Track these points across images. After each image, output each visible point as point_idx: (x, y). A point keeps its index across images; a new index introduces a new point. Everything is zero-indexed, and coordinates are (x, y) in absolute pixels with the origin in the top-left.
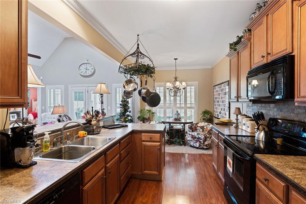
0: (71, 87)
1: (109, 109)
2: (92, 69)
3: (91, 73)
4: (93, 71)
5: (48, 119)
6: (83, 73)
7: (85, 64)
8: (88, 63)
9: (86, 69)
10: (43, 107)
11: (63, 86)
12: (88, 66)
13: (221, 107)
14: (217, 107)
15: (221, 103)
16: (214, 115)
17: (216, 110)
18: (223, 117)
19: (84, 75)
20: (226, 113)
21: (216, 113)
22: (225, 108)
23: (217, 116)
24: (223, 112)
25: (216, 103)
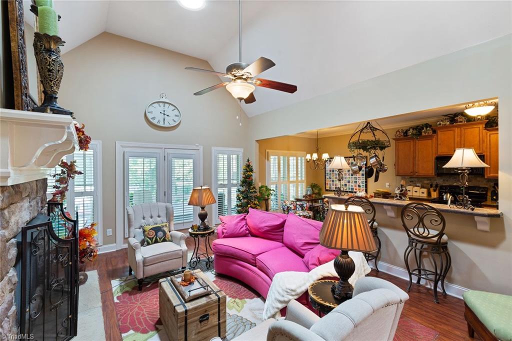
0: (122, 146)
2: (174, 121)
4: (178, 119)
5: (143, 221)
6: (156, 120)
7: (161, 104)
8: (167, 103)
9: (164, 114)
11: (97, 144)
12: (169, 110)
13: (347, 180)
14: (335, 179)
15: (347, 176)
16: (327, 189)
17: (331, 183)
18: (352, 189)
19: (158, 124)
20: (361, 184)
21: (332, 186)
22: (357, 180)
23: (334, 189)
24: (353, 184)
25: (331, 176)
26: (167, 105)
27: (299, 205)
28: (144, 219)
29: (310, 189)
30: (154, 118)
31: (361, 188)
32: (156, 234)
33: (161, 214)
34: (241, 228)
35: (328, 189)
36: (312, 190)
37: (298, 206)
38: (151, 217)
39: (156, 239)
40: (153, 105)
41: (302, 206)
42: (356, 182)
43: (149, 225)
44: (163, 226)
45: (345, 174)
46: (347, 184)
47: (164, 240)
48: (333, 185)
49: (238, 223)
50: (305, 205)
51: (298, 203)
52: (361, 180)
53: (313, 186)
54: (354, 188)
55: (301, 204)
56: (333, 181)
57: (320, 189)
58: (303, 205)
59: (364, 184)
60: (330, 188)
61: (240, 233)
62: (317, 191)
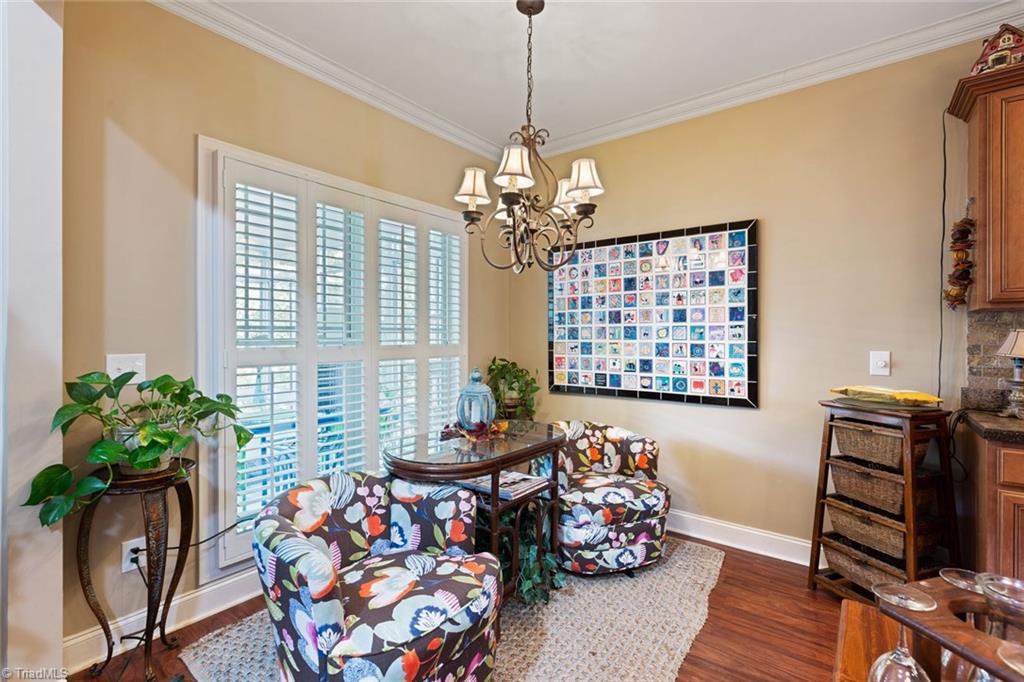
13: (654, 341)
14: (594, 341)
15: (655, 324)
16: (556, 382)
17: (578, 355)
18: (681, 383)
20: (726, 362)
21: (581, 371)
22: (707, 342)
23: (592, 384)
24: (686, 362)
25: (579, 326)
27: (407, 505)
29: (485, 389)
31: (727, 377)
35: (566, 383)
36: (495, 389)
37: (399, 514)
41: (422, 514)
42: (697, 350)
45: (647, 315)
46: (656, 360)
48: (587, 365)
50: (444, 511)
51: (402, 489)
52: (728, 342)
53: (500, 374)
54: (691, 378)
55: (419, 501)
56: (586, 348)
57: (529, 387)
58: (429, 504)
59: (744, 362)
60: (572, 378)
62: (515, 394)
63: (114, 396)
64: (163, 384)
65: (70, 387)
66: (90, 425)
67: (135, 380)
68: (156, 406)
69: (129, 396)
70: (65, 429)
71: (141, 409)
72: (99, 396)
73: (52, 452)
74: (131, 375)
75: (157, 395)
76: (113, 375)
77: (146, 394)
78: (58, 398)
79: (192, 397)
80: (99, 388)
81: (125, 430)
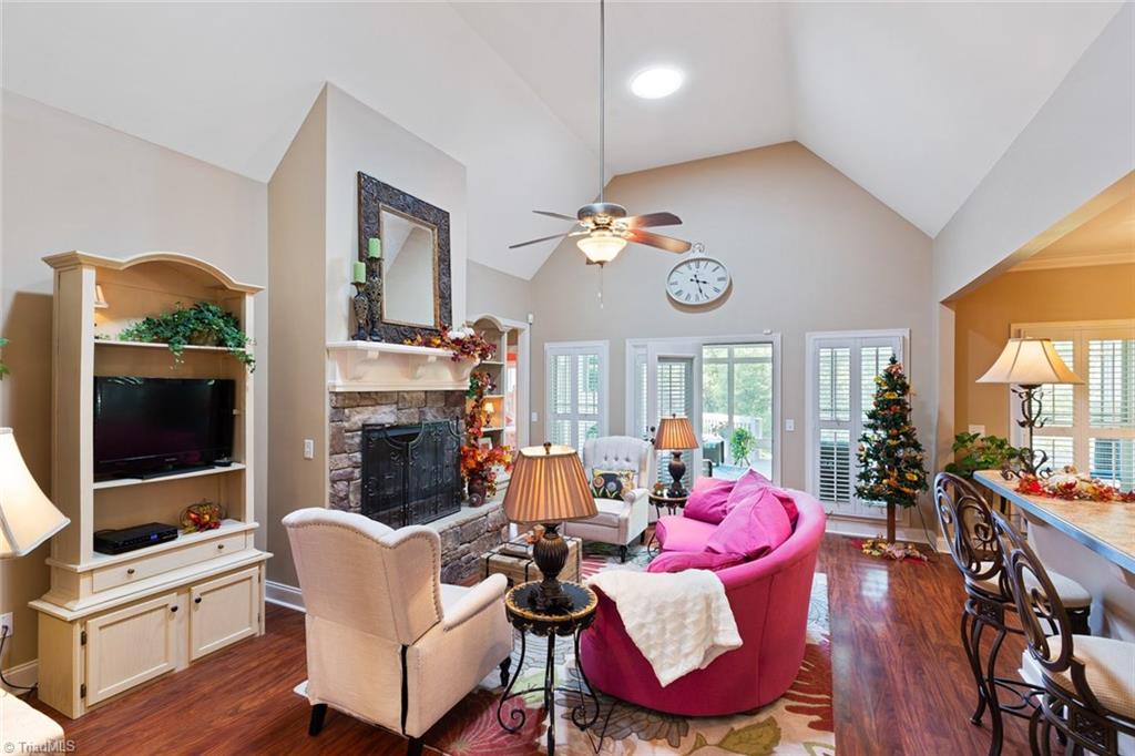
0: (635, 347)
1: (788, 429)
2: (717, 290)
3: (714, 296)
4: (723, 286)
5: (604, 462)
6: (684, 295)
7: (693, 265)
8: (703, 259)
9: (698, 281)
10: (534, 415)
11: (603, 346)
12: (706, 272)
19: (687, 302)
26: (702, 263)
28: (606, 459)
30: (679, 293)
32: (605, 485)
33: (631, 458)
34: (716, 505)
38: (616, 459)
39: (604, 492)
40: (679, 269)
43: (600, 468)
44: (622, 475)
47: (618, 498)
49: (713, 494)
61: (710, 515)
63: (972, 442)
64: (992, 439)
65: (957, 437)
66: (963, 451)
67: (980, 437)
68: (989, 448)
69: (978, 442)
70: (955, 451)
71: (983, 449)
72: (966, 441)
73: (951, 459)
74: (978, 435)
75: (989, 444)
76: (972, 434)
77: (985, 443)
78: (953, 441)
79: (1007, 447)
80: (967, 438)
81: (976, 455)
